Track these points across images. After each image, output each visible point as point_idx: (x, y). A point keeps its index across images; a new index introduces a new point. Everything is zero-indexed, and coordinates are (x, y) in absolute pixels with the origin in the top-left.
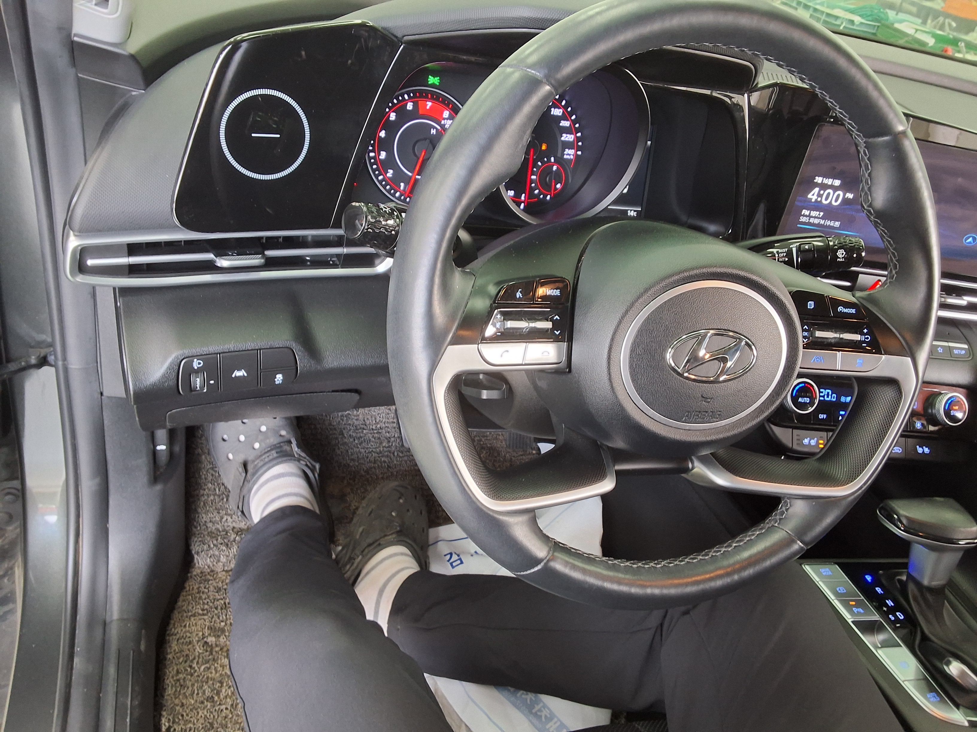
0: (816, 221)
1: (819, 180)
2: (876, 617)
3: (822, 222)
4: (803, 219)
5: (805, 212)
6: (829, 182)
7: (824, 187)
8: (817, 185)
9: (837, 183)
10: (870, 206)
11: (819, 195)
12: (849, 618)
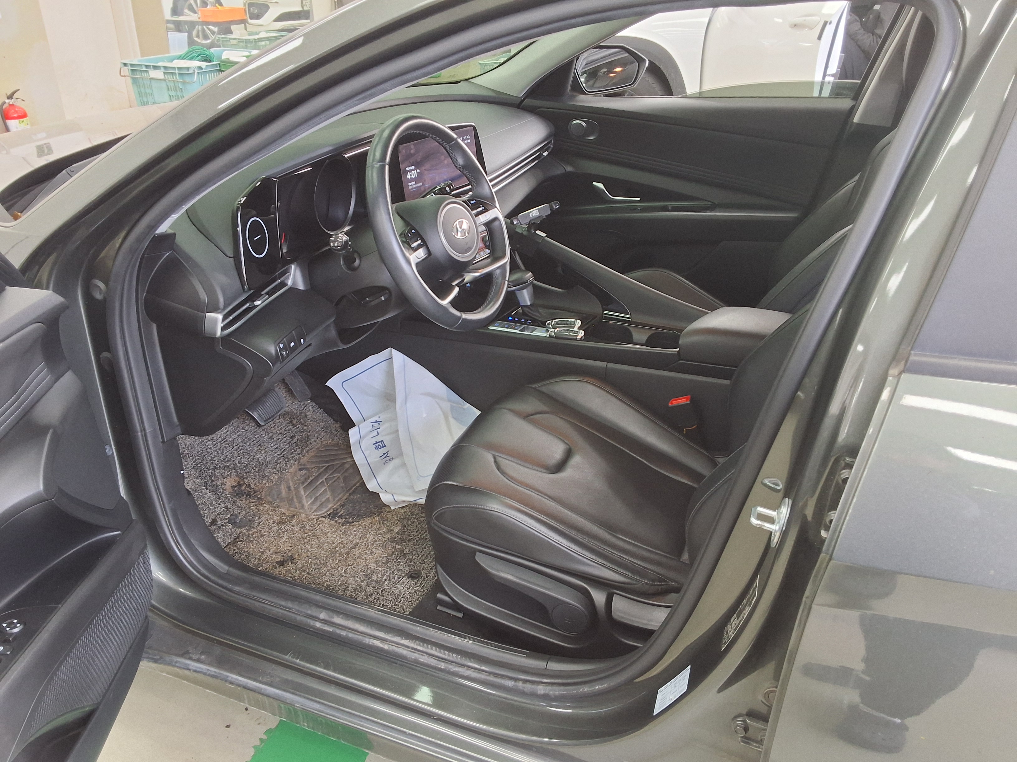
0: (414, 186)
1: (407, 169)
2: (524, 326)
3: (416, 185)
4: (410, 188)
5: (410, 184)
6: (411, 168)
7: (410, 171)
8: (408, 171)
9: (413, 167)
10: (459, 165)
11: (411, 175)
12: (517, 331)
